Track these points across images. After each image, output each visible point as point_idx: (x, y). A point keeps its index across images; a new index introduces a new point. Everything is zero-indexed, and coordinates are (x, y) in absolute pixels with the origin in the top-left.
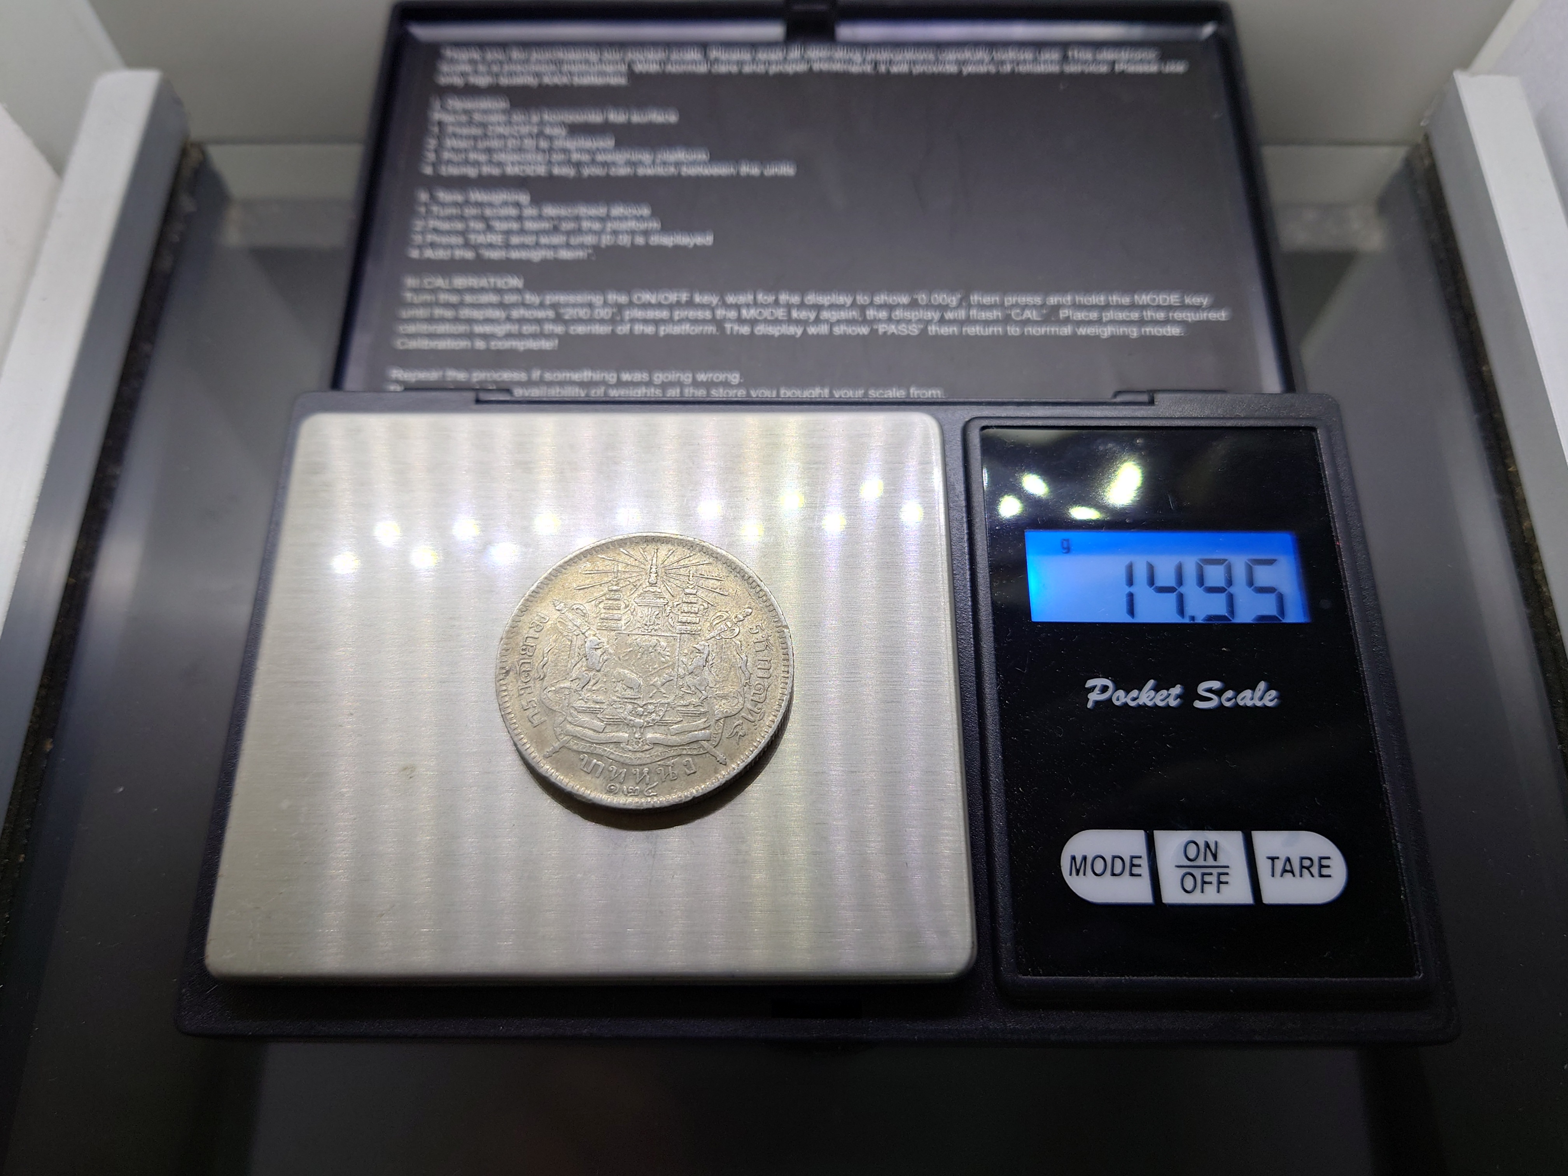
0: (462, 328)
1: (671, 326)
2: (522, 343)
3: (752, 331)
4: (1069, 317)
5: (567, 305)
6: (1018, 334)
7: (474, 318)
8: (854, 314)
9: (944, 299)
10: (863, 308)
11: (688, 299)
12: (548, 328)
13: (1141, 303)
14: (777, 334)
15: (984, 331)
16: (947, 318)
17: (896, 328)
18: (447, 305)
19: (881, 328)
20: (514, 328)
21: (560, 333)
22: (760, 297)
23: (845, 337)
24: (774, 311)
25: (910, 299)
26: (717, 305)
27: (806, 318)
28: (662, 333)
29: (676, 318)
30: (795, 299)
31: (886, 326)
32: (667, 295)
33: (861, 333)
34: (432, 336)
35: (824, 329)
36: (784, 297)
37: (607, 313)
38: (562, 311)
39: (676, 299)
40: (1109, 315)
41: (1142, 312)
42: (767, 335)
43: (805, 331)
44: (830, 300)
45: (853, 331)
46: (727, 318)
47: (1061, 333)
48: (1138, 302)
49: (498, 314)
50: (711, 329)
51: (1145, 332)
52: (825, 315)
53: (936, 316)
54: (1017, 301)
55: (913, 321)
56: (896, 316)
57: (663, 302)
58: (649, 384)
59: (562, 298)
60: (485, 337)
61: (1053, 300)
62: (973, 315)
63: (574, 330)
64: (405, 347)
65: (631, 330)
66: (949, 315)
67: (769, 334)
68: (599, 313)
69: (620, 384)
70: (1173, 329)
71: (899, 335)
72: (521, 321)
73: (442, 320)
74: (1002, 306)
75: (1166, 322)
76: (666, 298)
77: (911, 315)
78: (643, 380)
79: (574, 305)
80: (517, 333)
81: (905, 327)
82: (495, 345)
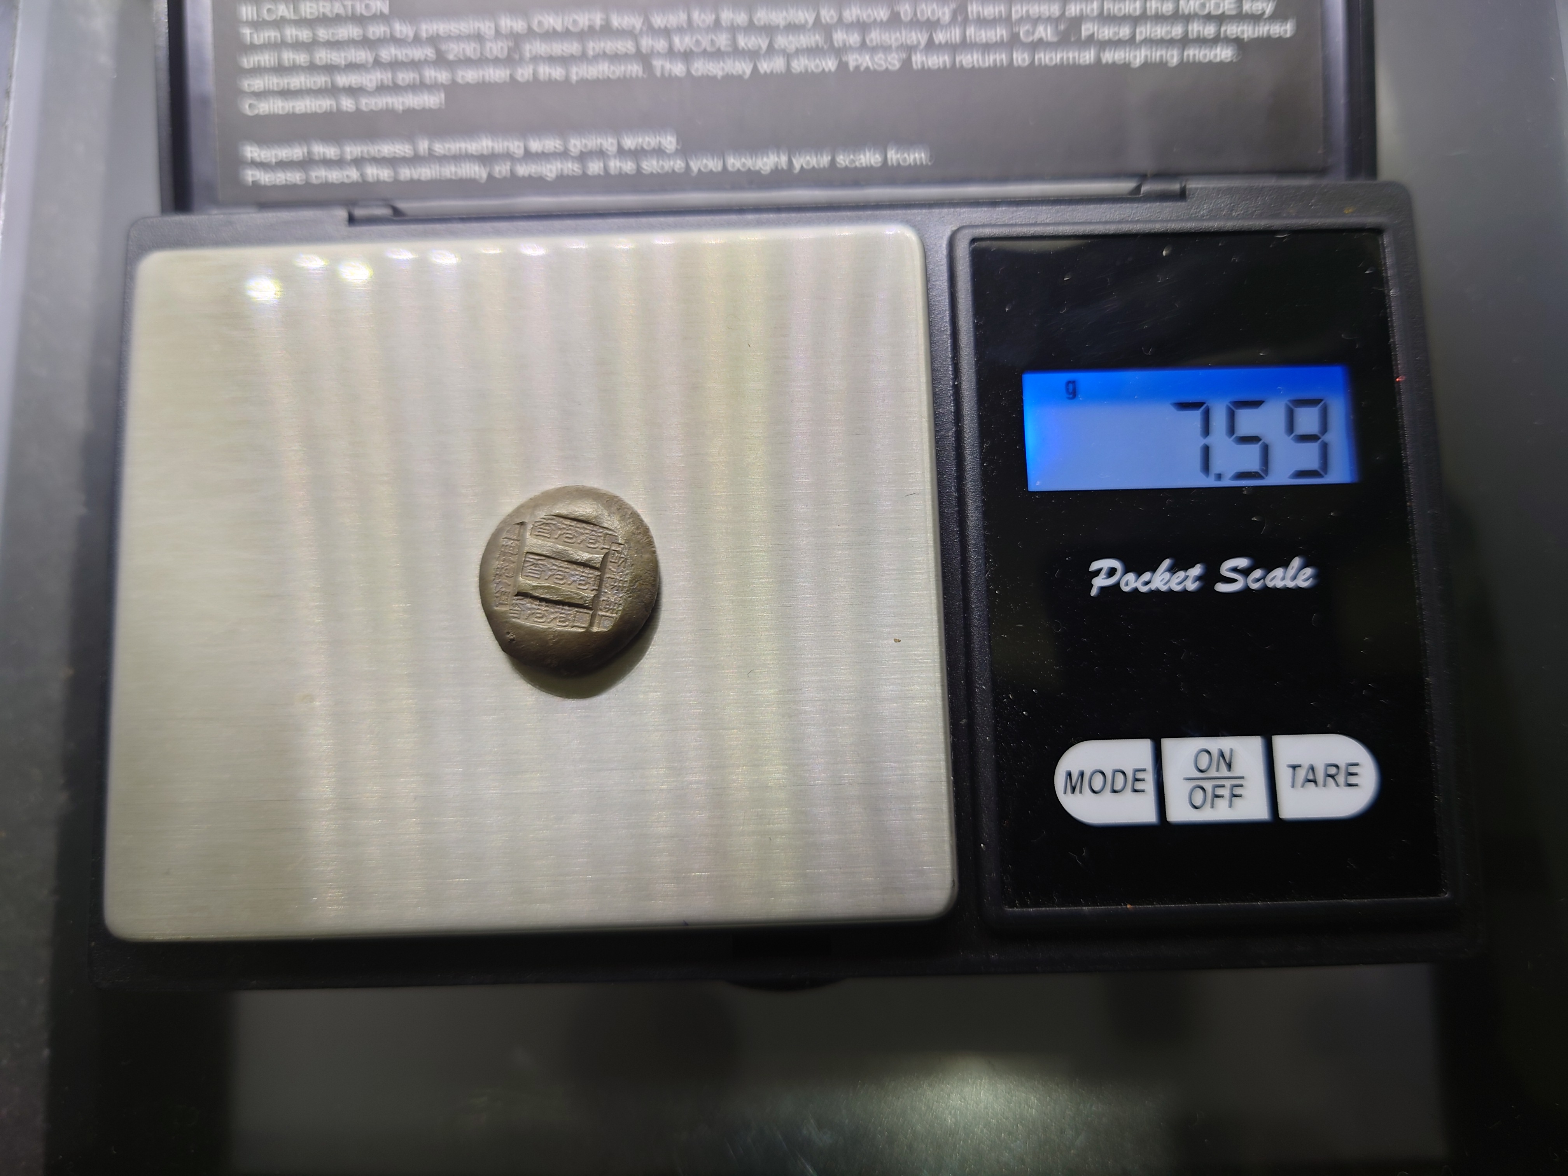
0: (320, 80)
1: (585, 67)
2: (401, 99)
3: (688, 72)
4: (1093, 34)
5: (449, 38)
6: (1027, 63)
7: (333, 63)
8: (815, 39)
9: (933, 12)
10: (827, 30)
11: (603, 23)
12: (431, 74)
13: (1187, 12)
14: (720, 74)
15: (984, 60)
16: (937, 42)
17: (872, 58)
18: (297, 45)
19: (853, 60)
20: (386, 77)
21: (444, 82)
22: (696, 15)
23: (807, 77)
24: (714, 37)
25: (889, 12)
26: (641, 30)
27: (757, 48)
28: (574, 78)
29: (591, 53)
30: (741, 18)
31: (858, 57)
32: (576, 17)
33: (827, 70)
34: (286, 93)
35: (777, 64)
36: (727, 15)
37: (502, 48)
38: (443, 47)
39: (587, 23)
40: (1144, 31)
41: (1187, 26)
42: (708, 75)
43: (755, 69)
44: (786, 18)
45: (817, 66)
46: (655, 51)
47: (1081, 61)
48: (1182, 9)
49: (362, 55)
50: (635, 69)
51: (1188, 56)
52: (781, 41)
53: (923, 38)
54: (1027, 11)
55: (893, 46)
56: (871, 40)
57: (571, 28)
58: (564, 154)
59: (440, 27)
60: (353, 91)
61: (1073, 10)
62: (970, 37)
63: (463, 76)
64: (256, 112)
65: (535, 74)
66: (940, 37)
67: (710, 74)
68: (491, 48)
69: (528, 156)
70: (1224, 52)
71: (875, 71)
72: (395, 65)
73: (294, 69)
74: (1007, 21)
75: (1216, 41)
76: (575, 22)
77: (890, 39)
78: (557, 151)
79: (459, 38)
80: (391, 84)
81: (883, 57)
82: (369, 103)
